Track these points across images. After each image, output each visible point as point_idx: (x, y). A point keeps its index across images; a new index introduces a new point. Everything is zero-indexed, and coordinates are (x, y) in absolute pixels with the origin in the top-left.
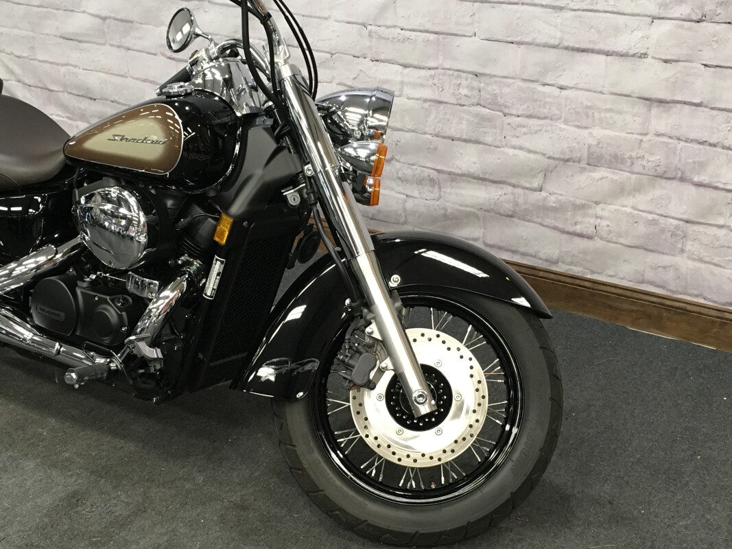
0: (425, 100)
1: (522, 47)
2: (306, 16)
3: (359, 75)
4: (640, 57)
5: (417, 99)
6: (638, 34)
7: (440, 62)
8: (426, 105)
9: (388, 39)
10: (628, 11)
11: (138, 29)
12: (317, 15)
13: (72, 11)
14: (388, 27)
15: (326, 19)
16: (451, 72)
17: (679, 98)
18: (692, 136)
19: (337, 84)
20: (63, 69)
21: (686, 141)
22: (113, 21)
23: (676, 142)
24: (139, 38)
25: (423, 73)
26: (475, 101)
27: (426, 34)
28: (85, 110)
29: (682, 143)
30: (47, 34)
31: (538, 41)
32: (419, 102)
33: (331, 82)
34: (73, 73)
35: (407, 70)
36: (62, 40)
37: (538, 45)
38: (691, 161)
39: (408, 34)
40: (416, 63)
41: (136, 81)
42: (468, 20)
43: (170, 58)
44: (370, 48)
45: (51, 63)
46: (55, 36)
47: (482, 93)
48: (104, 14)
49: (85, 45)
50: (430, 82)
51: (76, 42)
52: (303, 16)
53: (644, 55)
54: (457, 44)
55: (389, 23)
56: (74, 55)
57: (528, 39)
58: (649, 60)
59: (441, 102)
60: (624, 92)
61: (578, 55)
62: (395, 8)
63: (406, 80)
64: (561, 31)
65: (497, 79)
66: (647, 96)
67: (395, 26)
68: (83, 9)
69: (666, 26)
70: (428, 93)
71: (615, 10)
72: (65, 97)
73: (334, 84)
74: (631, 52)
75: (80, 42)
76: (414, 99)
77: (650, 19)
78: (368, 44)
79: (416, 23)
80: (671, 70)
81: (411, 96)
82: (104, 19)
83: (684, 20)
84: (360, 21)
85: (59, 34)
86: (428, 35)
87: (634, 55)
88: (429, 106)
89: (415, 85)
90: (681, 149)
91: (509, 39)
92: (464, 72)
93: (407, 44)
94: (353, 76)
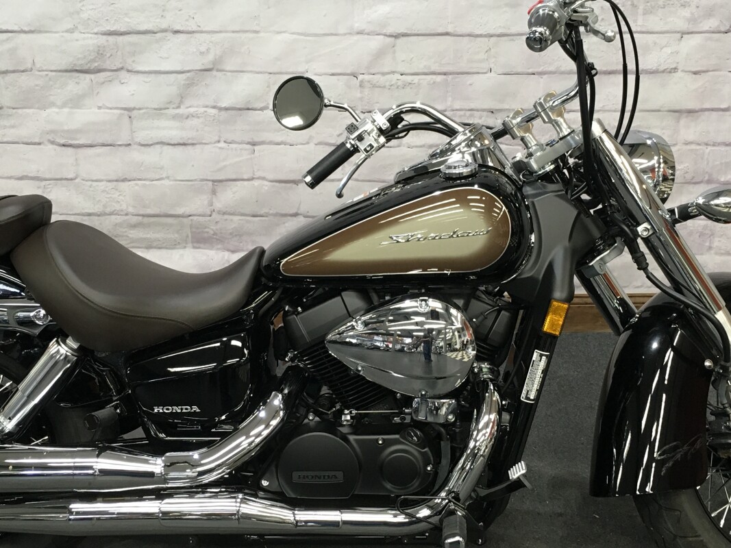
1: (545, 76)
2: (274, 73)
4: (670, 72)
5: (421, 147)
6: (668, 50)
7: (449, 103)
9: (384, 87)
10: (657, 29)
11: (10, 115)
14: (384, 74)
16: (462, 113)
17: (707, 106)
18: (720, 139)
19: (316, 145)
21: (714, 145)
23: (704, 147)
24: (13, 127)
27: (431, 76)
29: (710, 148)
31: (563, 69)
33: (308, 143)
37: (562, 73)
38: (718, 163)
39: (409, 78)
41: (8, 181)
42: (482, 56)
43: (64, 145)
44: (361, 99)
52: (271, 73)
53: (675, 70)
54: (469, 83)
55: (386, 70)
57: (552, 68)
58: (679, 74)
60: (654, 108)
62: (394, 52)
66: (677, 108)
67: (393, 72)
69: (695, 40)
71: (644, 30)
73: (312, 145)
74: (661, 68)
76: (416, 147)
77: (679, 35)
78: (359, 95)
79: (420, 66)
80: (701, 81)
81: (413, 145)
83: (713, 32)
84: (349, 72)
86: (434, 77)
87: (663, 72)
90: (709, 153)
91: (531, 71)
92: (478, 110)
93: (408, 89)
94: (338, 133)
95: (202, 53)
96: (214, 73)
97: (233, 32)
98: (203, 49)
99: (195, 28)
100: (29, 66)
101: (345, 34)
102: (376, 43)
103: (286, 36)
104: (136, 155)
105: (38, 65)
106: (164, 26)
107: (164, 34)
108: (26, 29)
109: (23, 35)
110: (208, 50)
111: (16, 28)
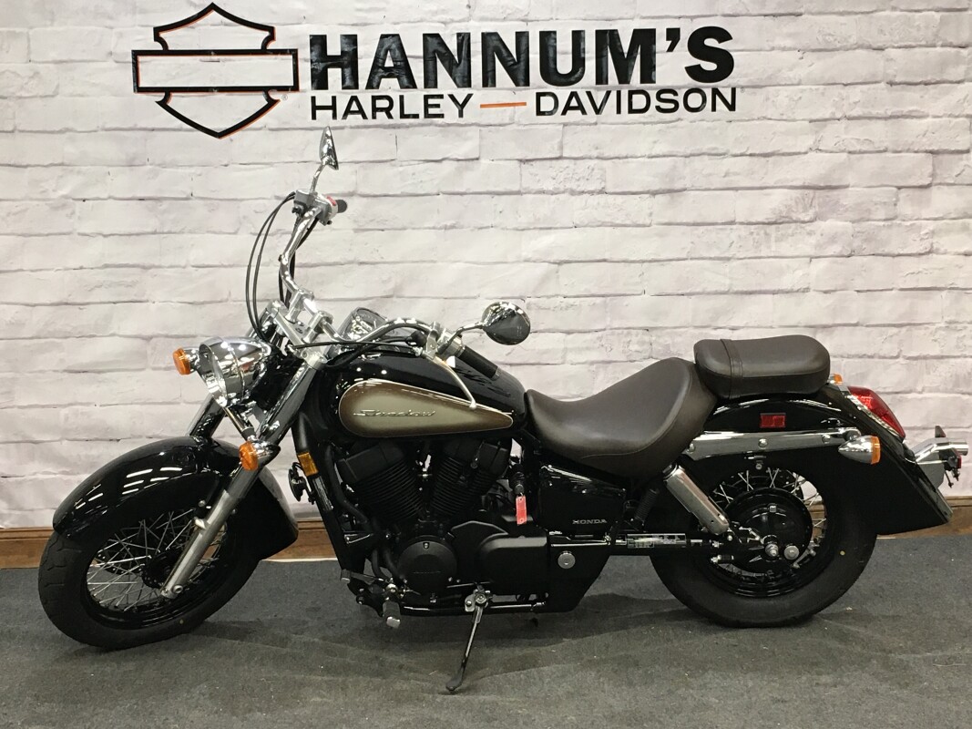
0: (592, 363)
1: (693, 297)
2: (449, 299)
3: (514, 349)
4: (803, 292)
5: (584, 363)
6: (800, 273)
7: (608, 323)
8: (593, 368)
9: (549, 309)
10: (789, 254)
12: (464, 295)
13: (94, 336)
14: (548, 297)
15: (475, 298)
16: (620, 331)
17: (839, 321)
18: (853, 352)
20: (64, 412)
21: (848, 358)
22: (162, 339)
23: (840, 359)
25: (588, 336)
26: (647, 354)
27: (591, 298)
28: (98, 457)
29: (845, 360)
30: (41, 371)
31: (708, 290)
32: (587, 365)
34: (82, 413)
35: (571, 336)
36: (66, 375)
37: (709, 294)
38: (854, 374)
39: (571, 301)
40: (580, 328)
42: (638, 280)
45: (43, 407)
46: (55, 371)
47: (654, 346)
48: (149, 332)
49: (107, 375)
50: (597, 345)
51: (93, 374)
52: (446, 299)
53: (807, 290)
54: (625, 304)
55: (550, 293)
56: (85, 389)
57: (698, 290)
58: (811, 293)
59: (610, 362)
60: (792, 323)
61: (747, 297)
62: (558, 277)
63: (570, 346)
64: (731, 278)
65: (668, 330)
66: (813, 324)
67: (557, 295)
68: (111, 332)
69: (823, 263)
70: (595, 356)
71: (777, 255)
72: (65, 448)
74: (796, 288)
75: (99, 372)
76: (579, 363)
77: (808, 259)
79: (581, 290)
80: (831, 299)
81: (576, 362)
82: (148, 339)
83: (837, 257)
84: (517, 295)
85: (64, 367)
86: (594, 299)
87: (798, 291)
88: (596, 368)
89: (579, 350)
90: (845, 365)
91: (680, 292)
92: (634, 329)
93: (570, 310)
95: (384, 282)
96: (394, 299)
97: (413, 262)
98: (385, 278)
99: (378, 260)
100: (225, 297)
101: (513, 262)
102: (542, 269)
103: (461, 265)
105: (233, 297)
106: (351, 258)
107: (351, 265)
108: (226, 264)
109: (223, 269)
110: (389, 279)
111: (217, 263)
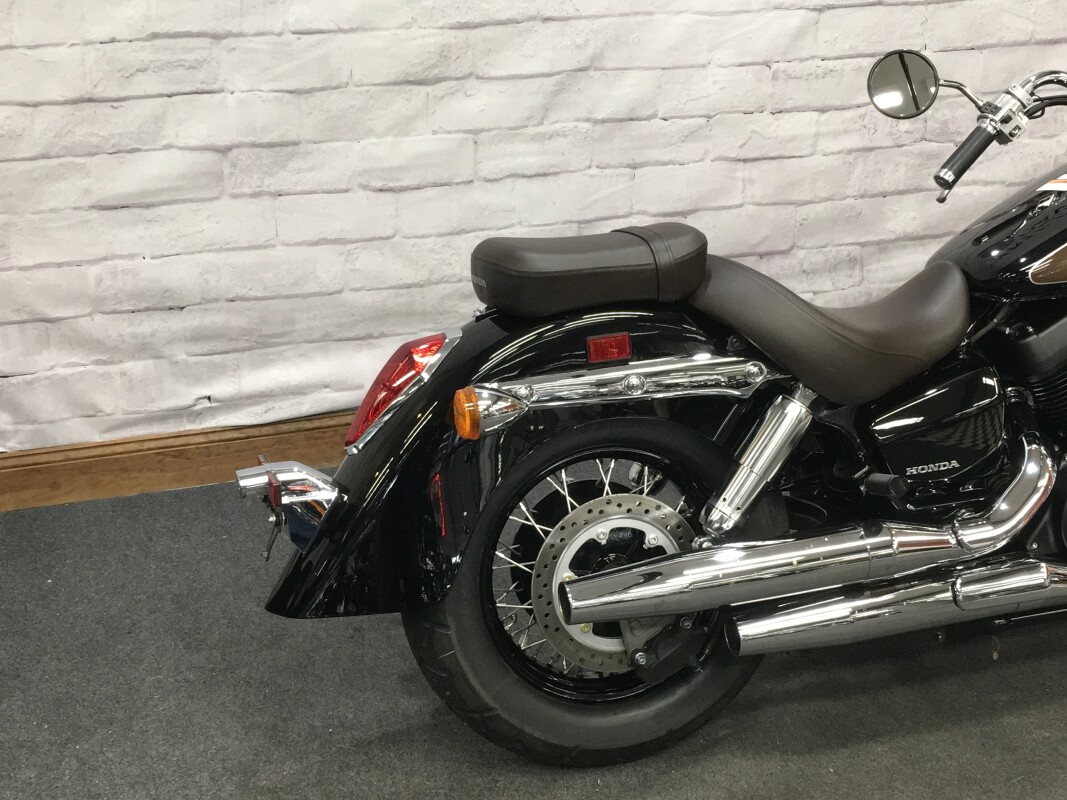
0: (850, 152)
1: (985, 51)
2: (668, 69)
3: (750, 138)
5: (838, 153)
8: (850, 158)
9: (801, 77)
11: (309, 153)
12: (689, 63)
13: (138, 150)
14: (802, 60)
15: (704, 66)
19: (712, 161)
20: (94, 271)
22: (247, 151)
24: (311, 169)
25: (848, 114)
26: (918, 136)
27: (858, 60)
28: (153, 335)
30: (52, 211)
31: (1005, 40)
32: (842, 155)
33: (702, 160)
34: (123, 271)
35: (826, 116)
36: (95, 214)
37: (1005, 45)
39: (830, 64)
40: (838, 103)
41: (298, 249)
42: (917, 29)
43: (381, 190)
44: (772, 95)
45: (60, 265)
46: (75, 208)
47: (929, 123)
48: (224, 140)
49: (163, 210)
50: (858, 126)
51: (137, 211)
52: (664, 69)
55: (805, 55)
56: (126, 235)
57: (993, 41)
59: (871, 149)
61: (1050, 49)
62: (817, 31)
63: (823, 129)
64: (1034, 22)
65: (950, 100)
67: (813, 57)
68: (164, 143)
70: (854, 141)
72: (99, 326)
73: (708, 162)
75: (148, 206)
76: (833, 153)
78: (770, 90)
79: (844, 48)
81: (829, 151)
82: (224, 151)
84: (761, 60)
85: (86, 202)
86: (860, 60)
88: (855, 159)
89: (835, 135)
91: (969, 45)
93: (829, 78)
94: (740, 143)
95: (578, 47)
96: (591, 73)
97: (621, 15)
98: (579, 41)
99: (572, 13)
100: (344, 80)
101: (759, 11)
102: (795, 19)
103: (686, 18)
104: (480, 195)
105: (356, 78)
106: (533, 12)
107: (532, 23)
108: (346, 27)
109: (341, 36)
110: (586, 42)
111: (332, 26)
